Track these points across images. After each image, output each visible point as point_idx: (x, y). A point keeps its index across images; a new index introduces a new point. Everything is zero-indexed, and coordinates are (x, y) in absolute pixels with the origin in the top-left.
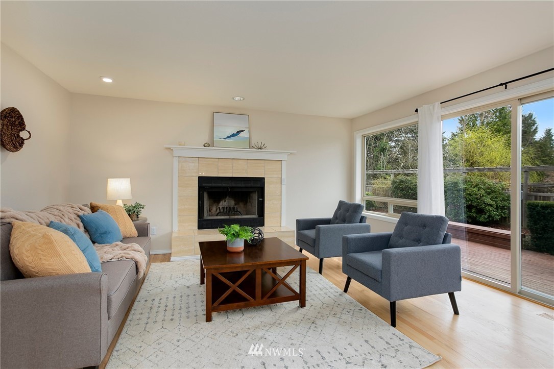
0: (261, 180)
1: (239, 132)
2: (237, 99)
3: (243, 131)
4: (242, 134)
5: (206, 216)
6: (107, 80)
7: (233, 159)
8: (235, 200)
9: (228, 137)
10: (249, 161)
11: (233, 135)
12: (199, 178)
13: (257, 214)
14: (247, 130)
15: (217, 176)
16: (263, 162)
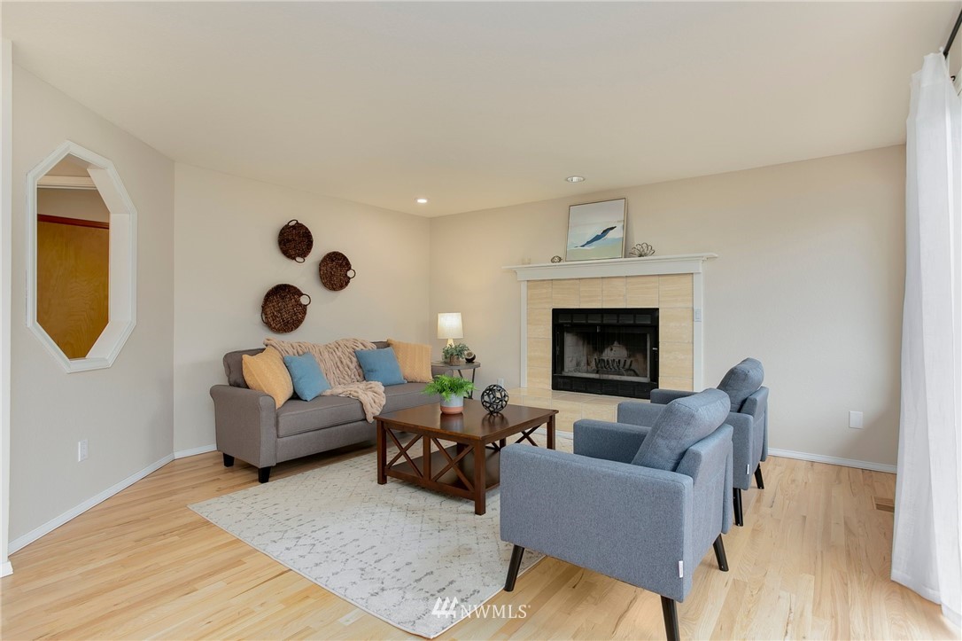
0: (653, 313)
1: (605, 232)
2: (575, 179)
3: (612, 228)
4: (611, 235)
5: (569, 369)
6: (422, 201)
7: (602, 278)
8: (627, 349)
9: (588, 243)
10: (629, 280)
11: (597, 238)
12: (554, 310)
13: (648, 376)
14: (619, 226)
15: (578, 307)
16: (656, 278)
